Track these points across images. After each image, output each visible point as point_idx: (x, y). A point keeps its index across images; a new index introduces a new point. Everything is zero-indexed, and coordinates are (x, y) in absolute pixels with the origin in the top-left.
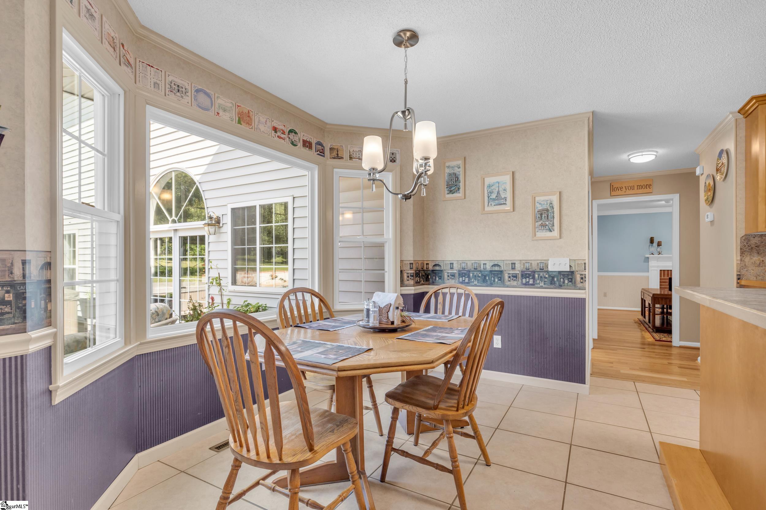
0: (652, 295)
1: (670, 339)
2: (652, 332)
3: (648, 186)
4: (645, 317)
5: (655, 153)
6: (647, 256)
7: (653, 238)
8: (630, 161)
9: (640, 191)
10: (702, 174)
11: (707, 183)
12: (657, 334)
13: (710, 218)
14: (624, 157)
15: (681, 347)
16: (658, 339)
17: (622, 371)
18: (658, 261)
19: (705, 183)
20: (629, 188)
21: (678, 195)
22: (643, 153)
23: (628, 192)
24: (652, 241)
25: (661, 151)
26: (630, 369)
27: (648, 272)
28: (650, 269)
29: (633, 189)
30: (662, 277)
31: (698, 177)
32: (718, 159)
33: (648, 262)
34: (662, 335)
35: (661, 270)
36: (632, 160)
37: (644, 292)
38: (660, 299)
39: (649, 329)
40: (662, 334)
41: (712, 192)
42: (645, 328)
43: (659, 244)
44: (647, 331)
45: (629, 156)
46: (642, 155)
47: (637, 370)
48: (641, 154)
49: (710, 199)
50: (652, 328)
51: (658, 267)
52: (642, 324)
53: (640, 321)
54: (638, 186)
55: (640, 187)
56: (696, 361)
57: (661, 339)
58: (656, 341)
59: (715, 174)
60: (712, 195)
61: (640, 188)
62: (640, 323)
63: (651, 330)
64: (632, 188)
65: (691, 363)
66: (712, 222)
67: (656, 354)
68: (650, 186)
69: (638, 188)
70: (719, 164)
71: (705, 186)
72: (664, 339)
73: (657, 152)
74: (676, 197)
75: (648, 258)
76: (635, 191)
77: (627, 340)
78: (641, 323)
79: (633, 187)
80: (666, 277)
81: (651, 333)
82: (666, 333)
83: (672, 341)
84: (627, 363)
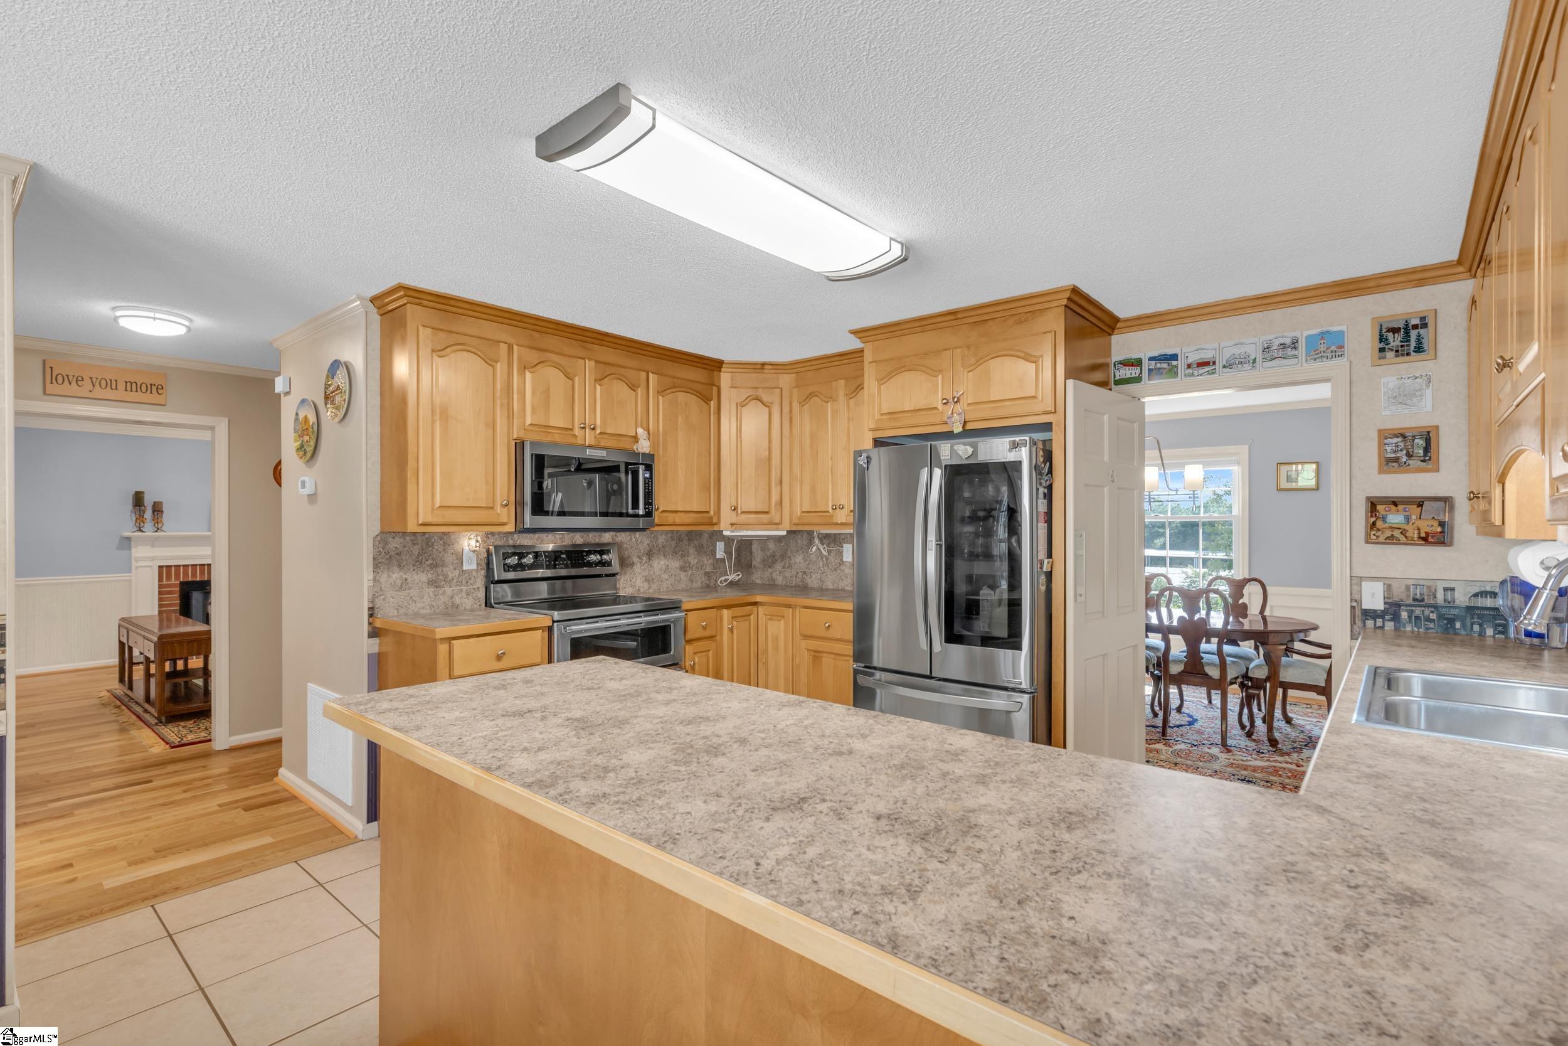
0: (156, 639)
1: (203, 734)
2: (157, 724)
3: (154, 388)
4: (131, 688)
5: (187, 323)
6: (127, 534)
7: (142, 493)
8: (118, 323)
9: (133, 396)
10: (287, 393)
11: (301, 417)
12: (170, 726)
13: (309, 489)
14: (102, 308)
15: (233, 750)
16: (177, 741)
17: (109, 884)
18: (153, 546)
19: (297, 414)
20: (103, 383)
21: (226, 420)
22: (158, 315)
23: (98, 392)
24: (138, 500)
25: (201, 322)
26: (130, 864)
27: (130, 571)
28: (134, 564)
29: (114, 387)
30: (165, 582)
31: (279, 395)
32: (327, 376)
33: (130, 549)
34: (184, 727)
35: (160, 567)
36: (123, 323)
37: (127, 624)
38: (176, 645)
39: (147, 717)
40: (182, 724)
41: (314, 437)
42: (134, 717)
43: (157, 509)
44: (143, 724)
45: (114, 309)
46: (155, 319)
47: (150, 859)
48: (151, 314)
49: (310, 449)
50: (156, 715)
51: (153, 559)
52: (123, 707)
53: (117, 697)
54: (129, 384)
55: (133, 386)
56: (275, 779)
57: (185, 741)
58: (172, 747)
59: (320, 403)
60: (312, 443)
61: (134, 389)
62: (119, 703)
63: (153, 721)
64: (112, 384)
65: (266, 788)
66: (312, 498)
67: (184, 788)
68: (159, 388)
69: (129, 389)
70: (330, 386)
71: (296, 419)
72: (191, 737)
73: (191, 320)
74: (222, 427)
75: (129, 539)
76: (120, 394)
77: (95, 766)
78: (123, 702)
79: (114, 383)
80: (173, 581)
81: (155, 728)
82: (191, 720)
83: (212, 738)
84: (114, 849)
